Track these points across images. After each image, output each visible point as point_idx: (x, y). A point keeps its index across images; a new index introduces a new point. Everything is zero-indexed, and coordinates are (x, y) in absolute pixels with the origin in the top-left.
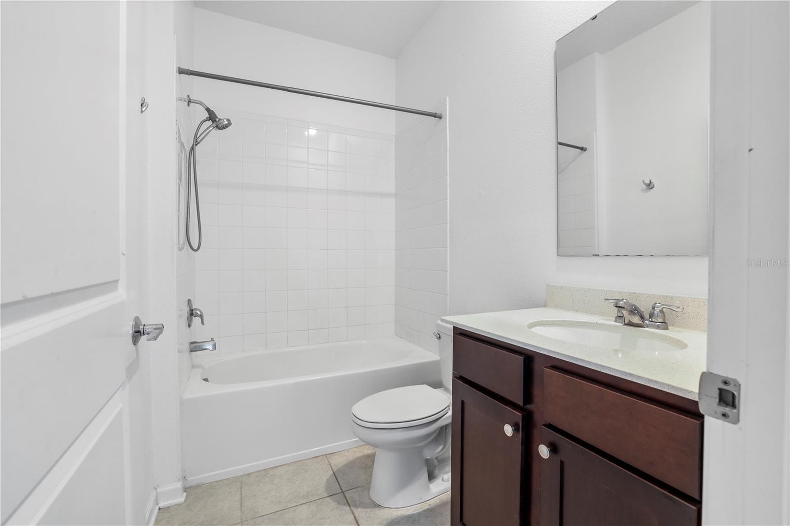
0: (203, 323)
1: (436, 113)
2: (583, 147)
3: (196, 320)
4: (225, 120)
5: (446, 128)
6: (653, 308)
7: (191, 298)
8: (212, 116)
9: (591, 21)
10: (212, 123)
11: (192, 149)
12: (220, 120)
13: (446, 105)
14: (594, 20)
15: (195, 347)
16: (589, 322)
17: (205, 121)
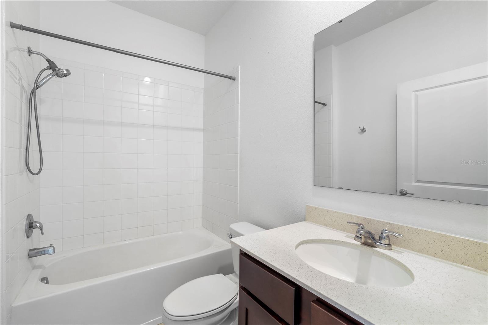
0: (42, 233)
1: (231, 76)
2: (324, 103)
3: (36, 231)
4: (64, 70)
5: (238, 87)
6: (382, 234)
7: (32, 213)
8: (52, 66)
9: (338, 23)
10: (52, 72)
11: (33, 92)
12: (59, 69)
13: (238, 71)
14: (341, 23)
15: (34, 253)
16: (338, 241)
17: (45, 69)
